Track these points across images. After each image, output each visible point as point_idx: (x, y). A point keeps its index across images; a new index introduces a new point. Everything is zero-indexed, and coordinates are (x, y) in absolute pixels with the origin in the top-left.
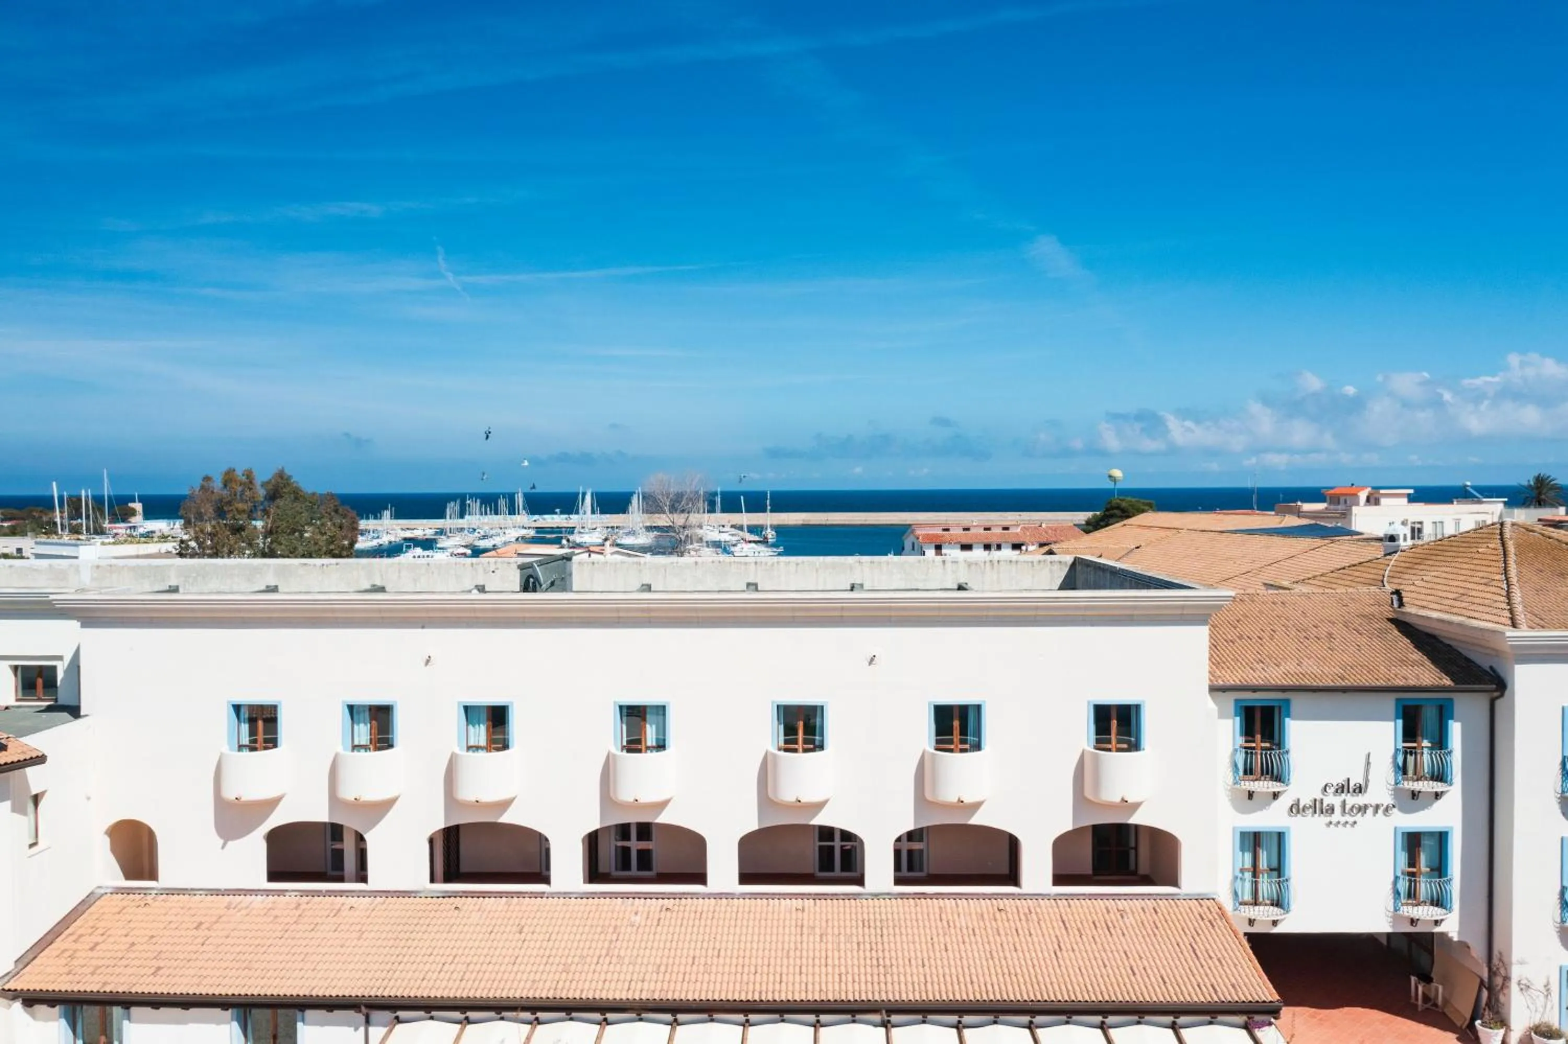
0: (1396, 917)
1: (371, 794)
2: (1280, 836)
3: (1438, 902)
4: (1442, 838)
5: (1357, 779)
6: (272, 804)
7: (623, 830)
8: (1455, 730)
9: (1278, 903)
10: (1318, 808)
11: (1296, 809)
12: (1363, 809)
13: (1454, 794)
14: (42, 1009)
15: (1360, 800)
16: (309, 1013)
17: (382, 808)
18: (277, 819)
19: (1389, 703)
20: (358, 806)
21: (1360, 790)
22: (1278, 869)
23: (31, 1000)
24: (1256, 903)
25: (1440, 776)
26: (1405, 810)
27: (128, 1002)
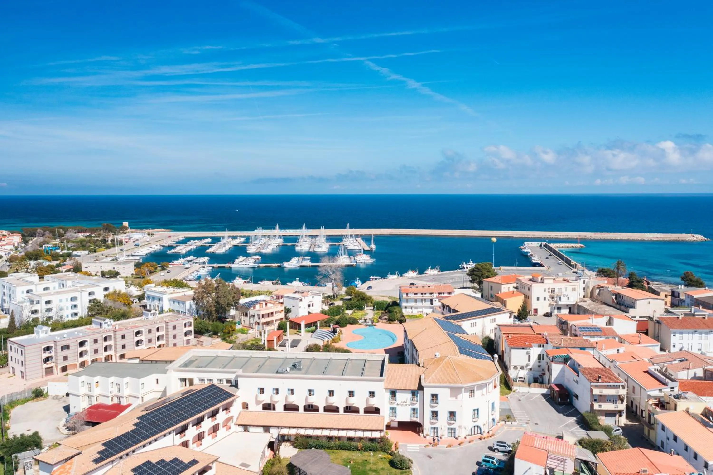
0: (411, 419)
1: (276, 400)
2: (396, 408)
3: (417, 417)
4: (417, 409)
5: (406, 401)
6: (263, 401)
7: (309, 405)
8: (418, 395)
9: (395, 417)
10: (400, 404)
11: (398, 405)
12: (406, 405)
13: (418, 403)
14: (240, 426)
15: (406, 404)
16: (272, 428)
17: (277, 402)
18: (264, 403)
19: (410, 391)
20: (275, 401)
21: (406, 402)
22: (395, 412)
23: (239, 425)
24: (393, 416)
25: (417, 401)
26: (412, 405)
27: (250, 426)
